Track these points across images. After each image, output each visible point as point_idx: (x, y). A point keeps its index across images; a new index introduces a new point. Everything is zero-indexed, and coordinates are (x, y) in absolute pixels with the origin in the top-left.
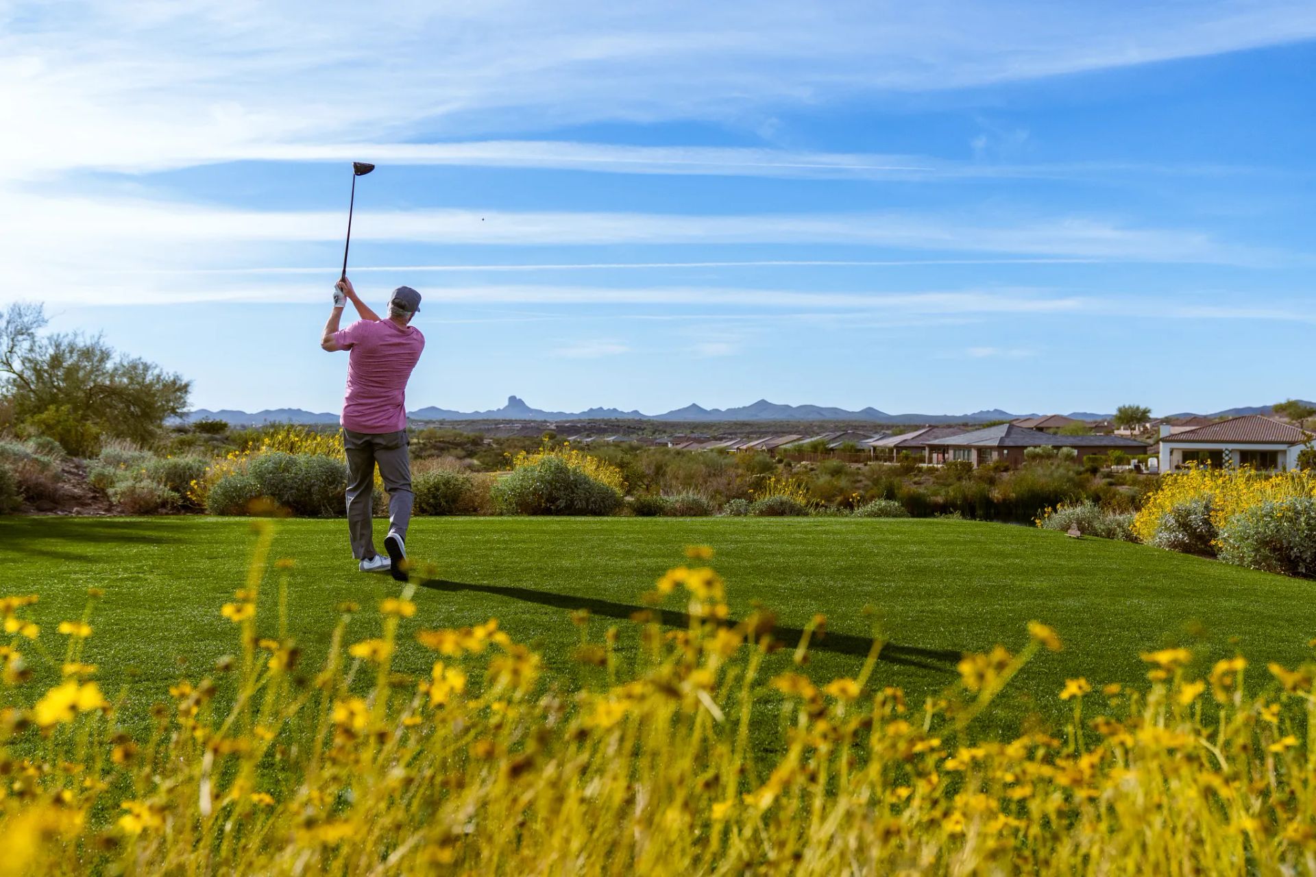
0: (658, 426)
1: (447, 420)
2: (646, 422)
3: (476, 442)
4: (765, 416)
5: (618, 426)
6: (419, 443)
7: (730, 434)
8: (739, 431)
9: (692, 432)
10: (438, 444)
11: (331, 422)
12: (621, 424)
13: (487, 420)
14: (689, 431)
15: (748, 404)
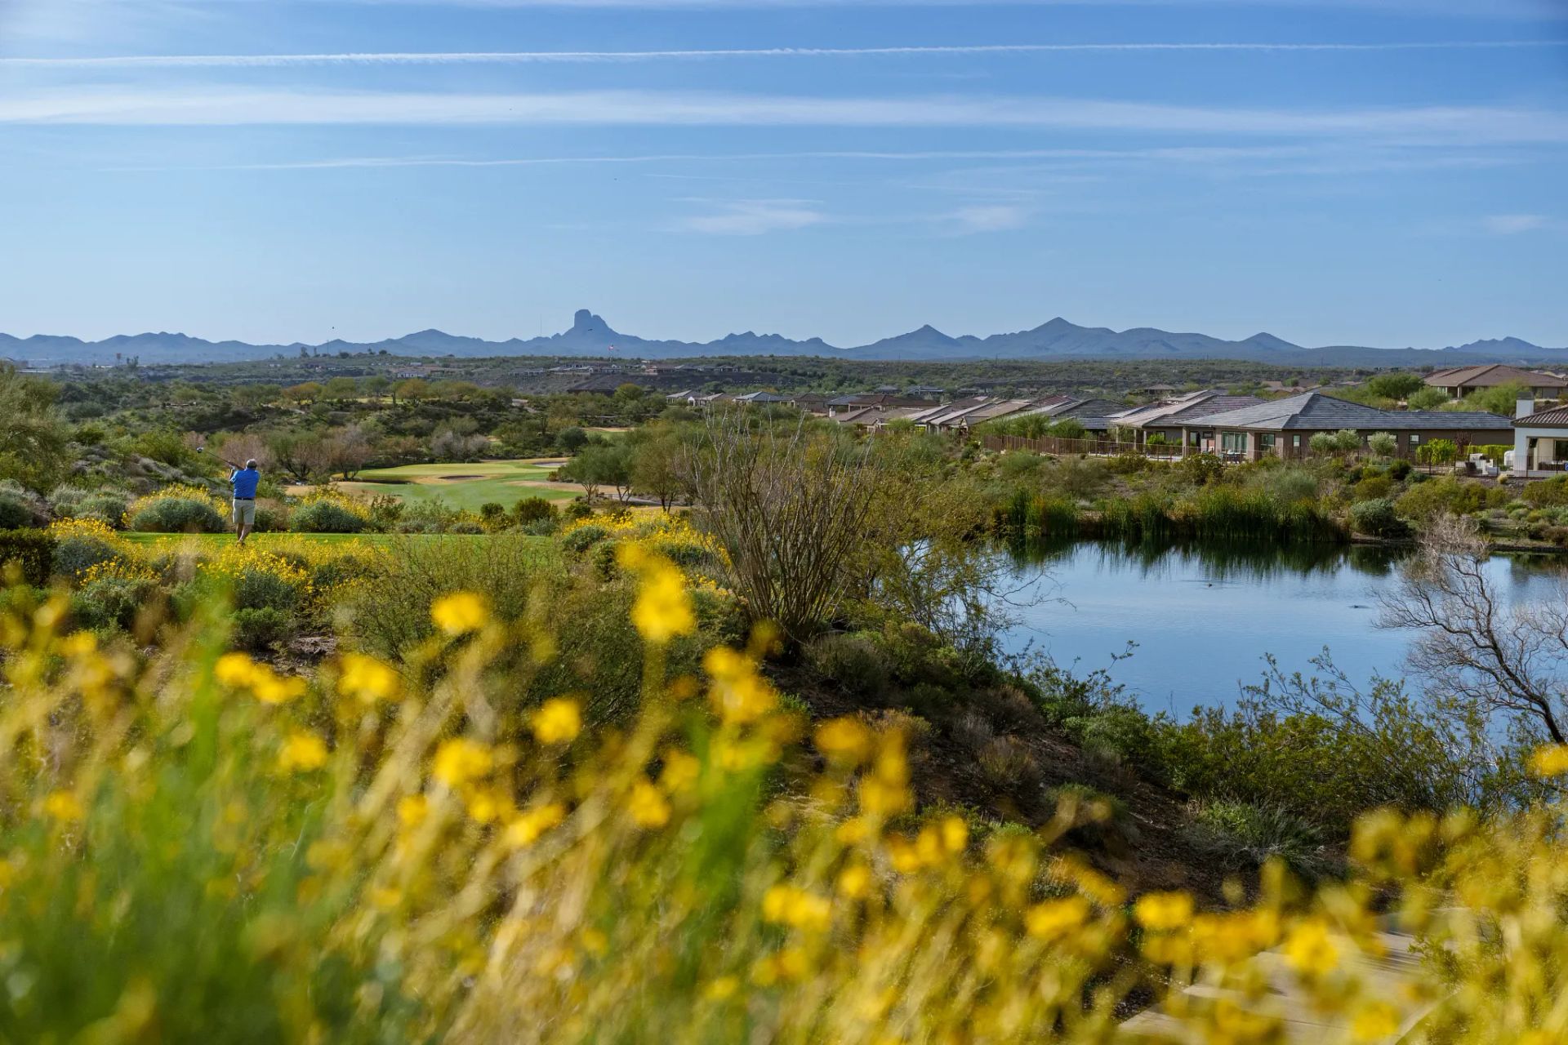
0: (850, 371)
1: (457, 356)
2: (827, 362)
3: (498, 405)
4: (1060, 351)
5: (774, 370)
6: (396, 405)
7: (982, 386)
8: (1000, 380)
9: (912, 383)
10: (430, 407)
11: (240, 359)
12: (779, 367)
13: (531, 358)
14: (905, 380)
15: (1029, 327)
